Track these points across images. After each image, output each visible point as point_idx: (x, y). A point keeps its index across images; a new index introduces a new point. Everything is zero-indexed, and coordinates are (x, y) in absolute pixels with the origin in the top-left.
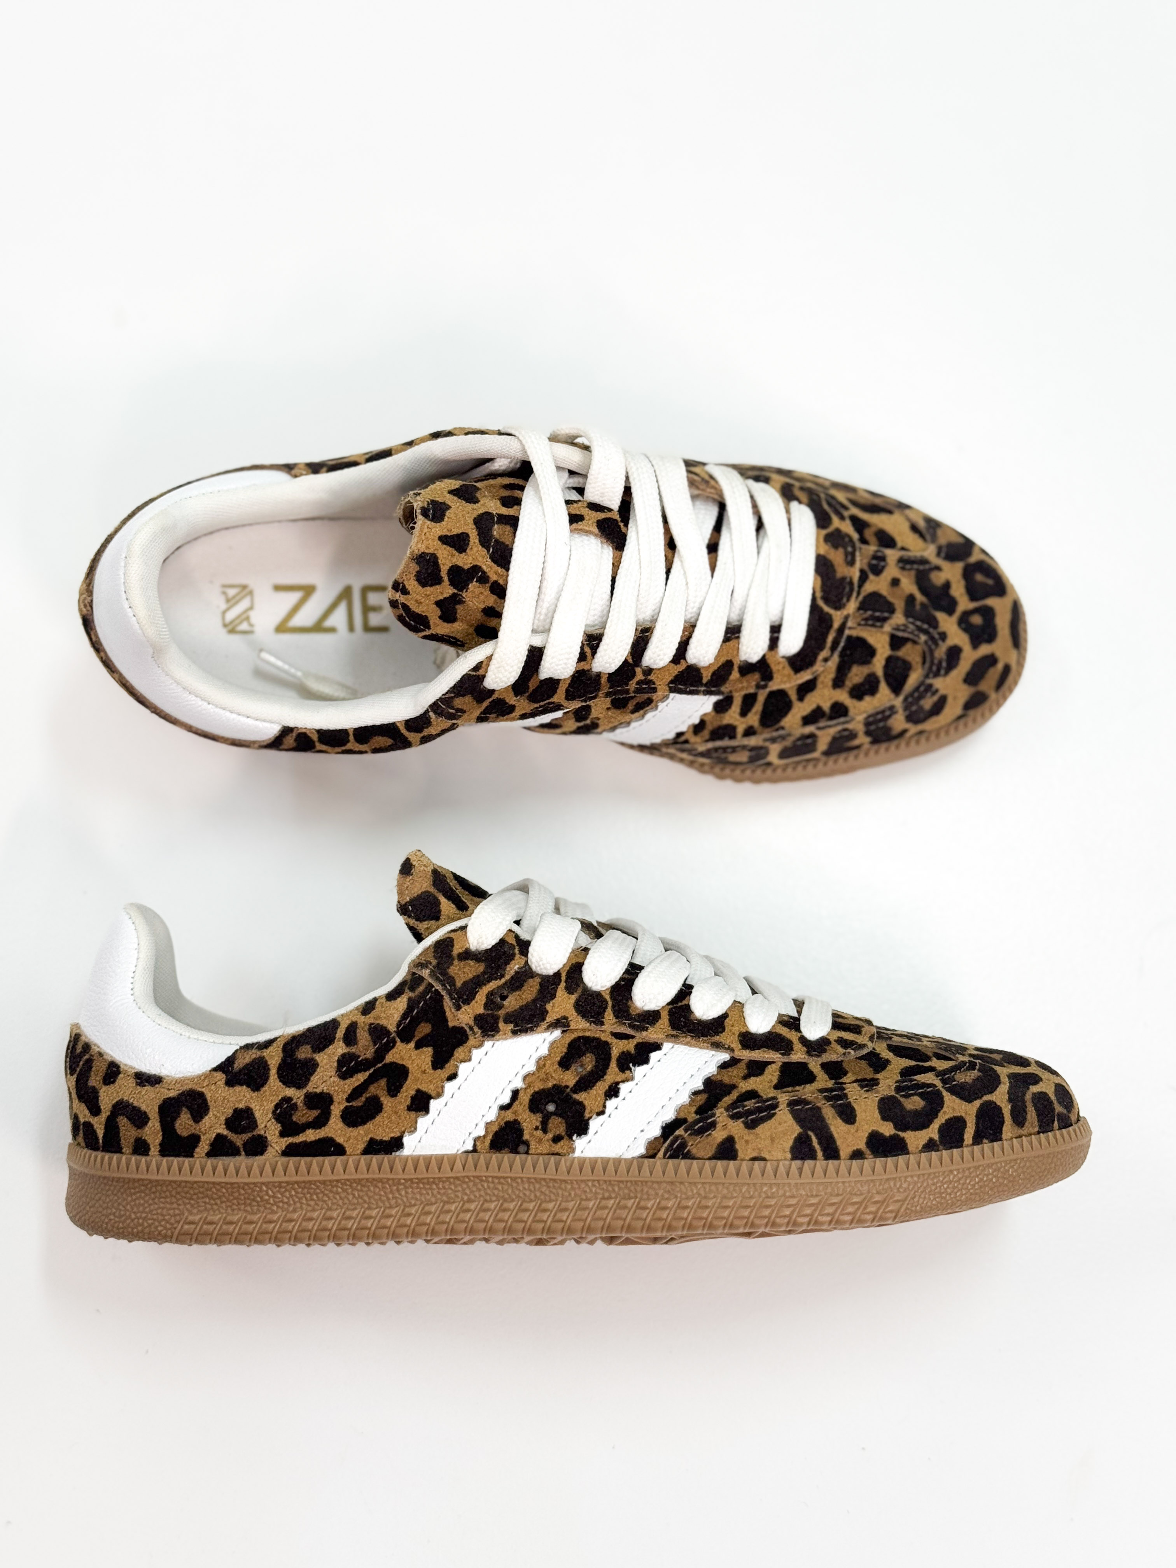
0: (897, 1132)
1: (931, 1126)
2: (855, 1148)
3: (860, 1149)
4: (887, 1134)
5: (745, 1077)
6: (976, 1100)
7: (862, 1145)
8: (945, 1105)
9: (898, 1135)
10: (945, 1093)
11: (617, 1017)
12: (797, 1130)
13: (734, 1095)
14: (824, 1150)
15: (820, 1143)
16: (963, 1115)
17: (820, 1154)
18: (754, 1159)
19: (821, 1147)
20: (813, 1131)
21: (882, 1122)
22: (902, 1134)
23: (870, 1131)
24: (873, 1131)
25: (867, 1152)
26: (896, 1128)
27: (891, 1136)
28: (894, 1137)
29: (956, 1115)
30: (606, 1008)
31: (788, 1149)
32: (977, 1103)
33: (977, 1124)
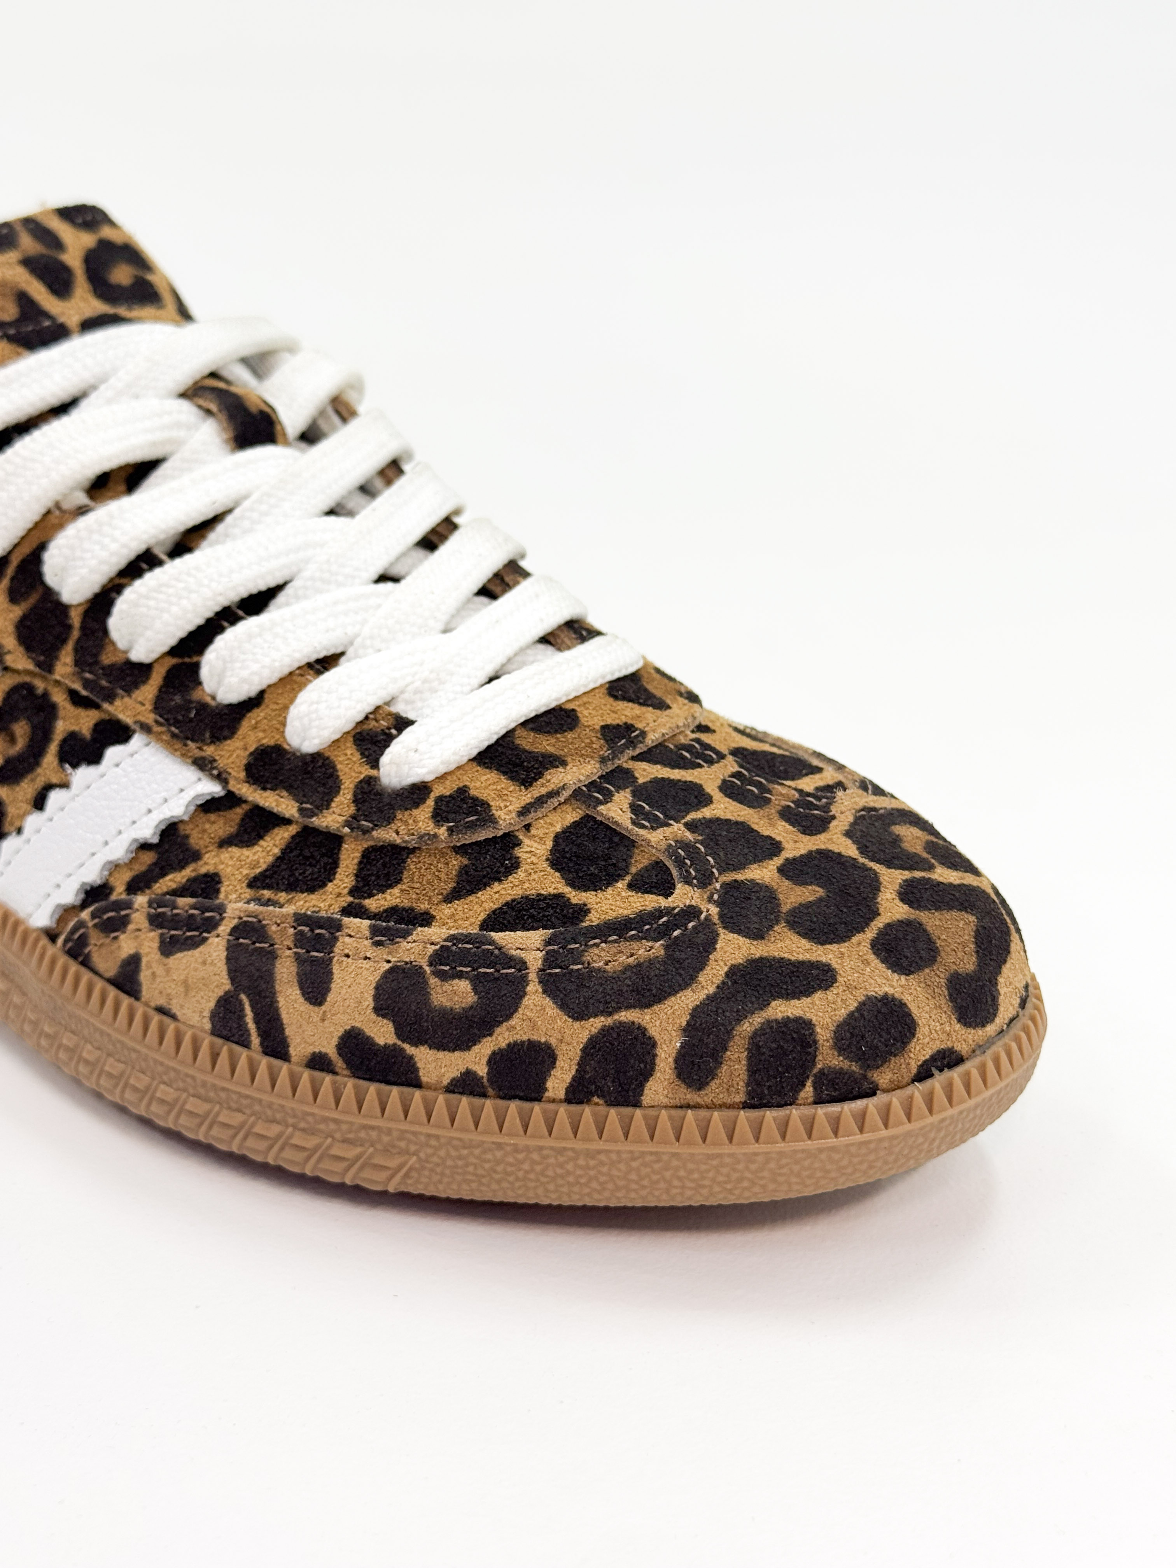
0: (399, 1043)
1: (476, 1049)
2: (317, 1051)
3: (326, 1054)
4: (381, 1041)
5: (225, 843)
6: (596, 1016)
7: (330, 1048)
8: (518, 1015)
9: (402, 1050)
10: (534, 987)
11: (77, 663)
12: (227, 986)
13: (188, 872)
14: (264, 1035)
15: (257, 1022)
16: (553, 1042)
17: (255, 1040)
18: (161, 1010)
19: (258, 1028)
20: (248, 996)
21: (373, 1016)
22: (410, 1049)
23: (348, 1027)
24: (353, 1028)
25: (339, 1064)
26: (399, 1034)
27: (386, 1046)
28: (393, 1052)
29: (535, 1038)
30: (64, 641)
31: (207, 1014)
32: (596, 1024)
33: (582, 1065)
